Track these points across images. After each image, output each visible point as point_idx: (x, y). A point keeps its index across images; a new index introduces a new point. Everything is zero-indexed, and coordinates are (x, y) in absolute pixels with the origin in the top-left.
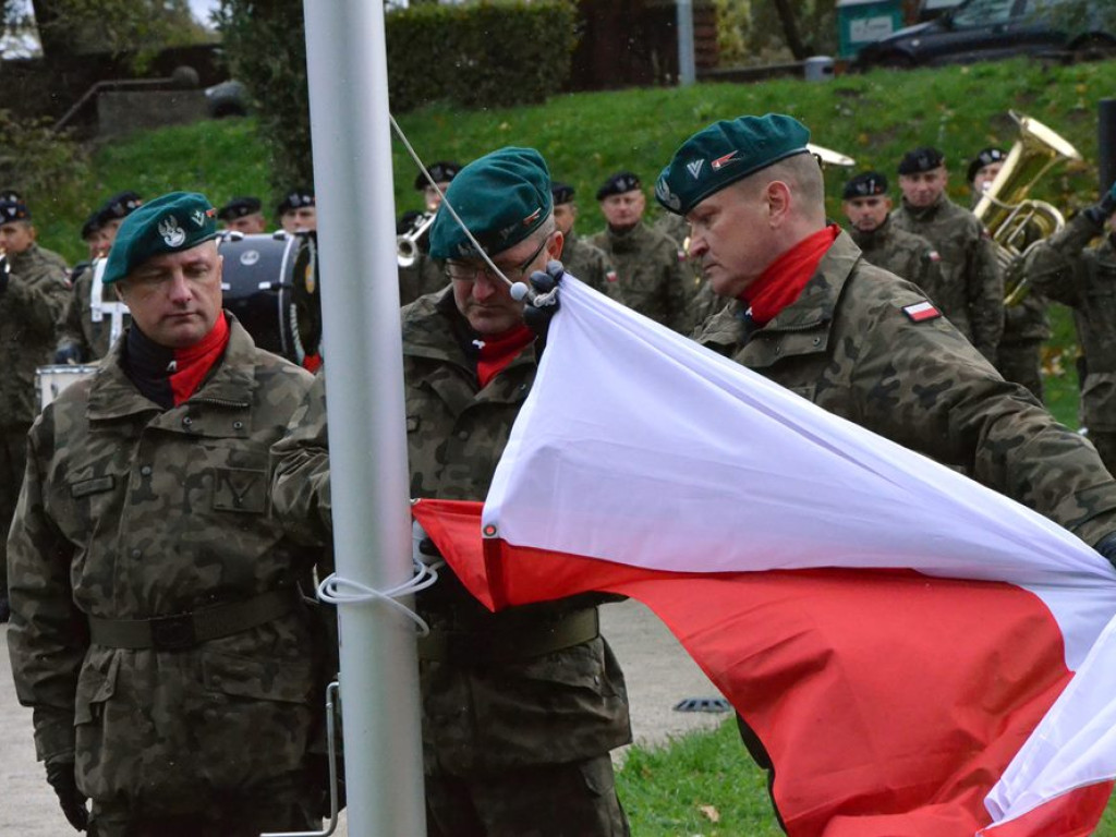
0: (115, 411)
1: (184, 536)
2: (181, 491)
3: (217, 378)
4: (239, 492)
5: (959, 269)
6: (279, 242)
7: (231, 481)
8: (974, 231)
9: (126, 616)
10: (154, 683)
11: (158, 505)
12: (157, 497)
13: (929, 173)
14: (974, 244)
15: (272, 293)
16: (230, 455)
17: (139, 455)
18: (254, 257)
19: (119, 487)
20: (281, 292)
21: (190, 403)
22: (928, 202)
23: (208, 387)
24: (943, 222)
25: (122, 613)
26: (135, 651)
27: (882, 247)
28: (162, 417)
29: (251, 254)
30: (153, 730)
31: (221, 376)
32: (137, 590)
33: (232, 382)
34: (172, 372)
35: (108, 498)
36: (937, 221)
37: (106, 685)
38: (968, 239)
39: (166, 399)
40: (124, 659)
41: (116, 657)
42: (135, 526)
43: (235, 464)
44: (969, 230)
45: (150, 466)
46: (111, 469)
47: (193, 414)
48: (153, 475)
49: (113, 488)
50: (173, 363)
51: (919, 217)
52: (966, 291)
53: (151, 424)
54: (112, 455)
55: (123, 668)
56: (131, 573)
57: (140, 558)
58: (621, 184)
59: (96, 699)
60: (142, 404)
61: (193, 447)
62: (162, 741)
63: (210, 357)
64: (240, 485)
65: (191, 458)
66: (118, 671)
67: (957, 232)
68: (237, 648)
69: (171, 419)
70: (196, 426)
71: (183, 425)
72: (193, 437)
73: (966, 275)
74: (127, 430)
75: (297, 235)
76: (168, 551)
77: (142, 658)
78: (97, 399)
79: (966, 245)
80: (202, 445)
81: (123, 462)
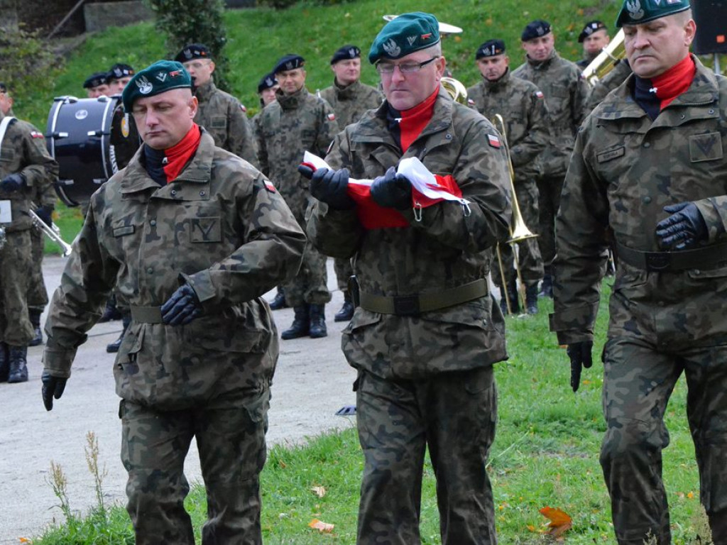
0: (135, 188)
1: (176, 259)
2: (173, 234)
3: (190, 166)
4: (206, 231)
5: (566, 102)
6: (101, 103)
7: (200, 224)
8: (575, 76)
9: (147, 305)
10: (163, 342)
11: (160, 242)
12: (159, 238)
13: (544, 37)
14: (575, 84)
15: (97, 138)
16: (199, 210)
17: (148, 214)
18: (84, 114)
19: (137, 232)
20: (103, 138)
21: (175, 182)
22: (545, 58)
23: (185, 172)
24: (554, 71)
25: (145, 303)
26: (153, 324)
27: (504, 91)
28: (159, 191)
29: (82, 112)
30: (163, 369)
31: (193, 165)
32: (152, 290)
33: (198, 168)
34: (166, 164)
35: (132, 238)
36: (551, 70)
37: (138, 344)
38: (571, 82)
39: (162, 179)
40: (147, 329)
41: (143, 328)
42: (148, 254)
43: (201, 216)
44: (572, 76)
45: (155, 219)
46: (133, 222)
47: (177, 188)
48: (157, 225)
49: (134, 233)
50: (165, 159)
51: (538, 68)
52: (572, 116)
53: (153, 195)
54: (134, 213)
55: (146, 334)
56: (147, 281)
57: (152, 273)
58: (352, 52)
59: (132, 352)
60: (149, 183)
61: (178, 207)
62: (168, 375)
63: (187, 154)
64: (205, 227)
65: (177, 213)
66: (144, 336)
67: (564, 77)
68: (210, 322)
69: (164, 192)
70: (179, 195)
71: (172, 195)
72: (179, 202)
73: (570, 105)
74: (141, 198)
75: (114, 98)
76: (168, 268)
77: (157, 328)
78: (126, 181)
79: (570, 86)
80: (183, 206)
81: (140, 217)
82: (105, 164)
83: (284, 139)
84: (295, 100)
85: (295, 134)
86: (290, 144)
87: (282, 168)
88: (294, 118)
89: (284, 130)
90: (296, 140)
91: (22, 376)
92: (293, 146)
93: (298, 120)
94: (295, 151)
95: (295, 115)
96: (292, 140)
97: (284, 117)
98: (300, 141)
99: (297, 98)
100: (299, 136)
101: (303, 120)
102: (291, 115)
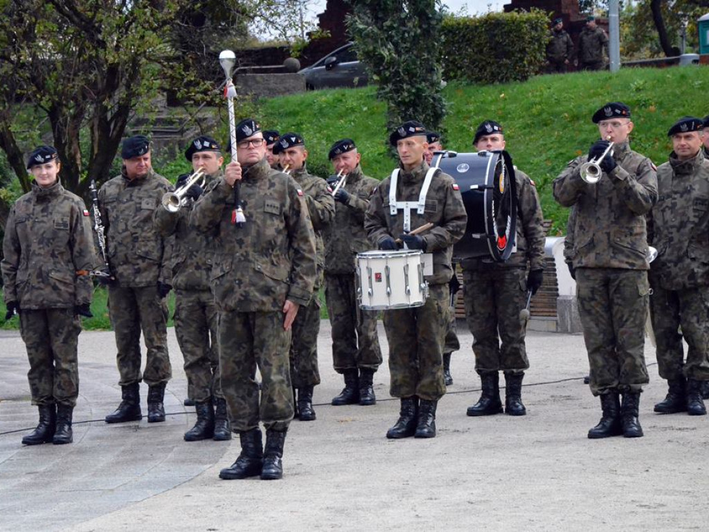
6: (482, 158)
15: (480, 192)
18: (466, 168)
20: (485, 191)
29: (463, 165)
82: (486, 218)
83: (674, 205)
84: (690, 165)
85: (687, 201)
86: (680, 211)
87: (670, 236)
88: (687, 184)
89: (676, 196)
90: (688, 207)
91: (429, 432)
92: (684, 214)
93: (691, 186)
94: (685, 220)
95: (688, 180)
96: (682, 207)
97: (675, 182)
98: (691, 208)
99: (692, 164)
100: (691, 203)
101: (697, 187)
102: (684, 181)
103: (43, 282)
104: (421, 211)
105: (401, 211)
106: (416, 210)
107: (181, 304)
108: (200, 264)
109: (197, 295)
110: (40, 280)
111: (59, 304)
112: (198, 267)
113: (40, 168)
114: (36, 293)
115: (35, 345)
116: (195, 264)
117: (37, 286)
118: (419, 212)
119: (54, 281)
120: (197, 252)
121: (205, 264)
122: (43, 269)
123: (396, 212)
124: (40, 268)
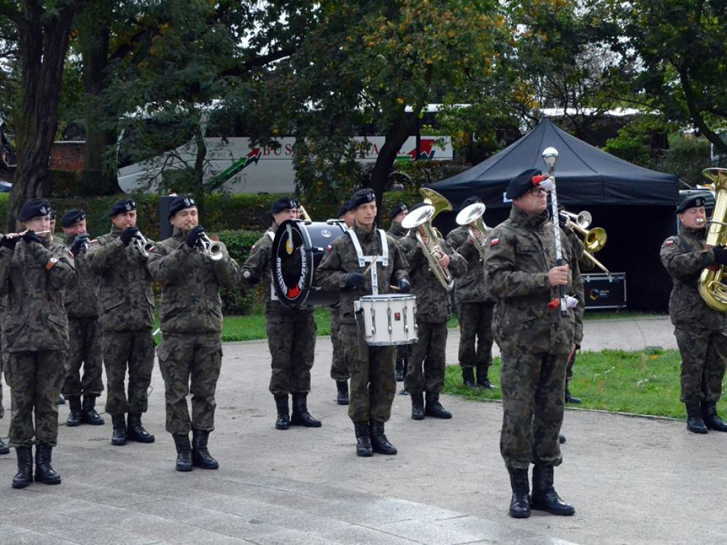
103: (42, 324)
104: (385, 264)
105: (368, 264)
106: (381, 263)
107: (176, 346)
108: (202, 308)
109: (194, 338)
110: (39, 322)
111: (55, 346)
112: (200, 312)
113: (41, 220)
114: (35, 335)
115: (25, 389)
116: (198, 309)
117: (37, 328)
118: (384, 265)
119: (52, 323)
120: (199, 298)
121: (206, 308)
122: (43, 312)
123: (364, 265)
124: (40, 311)
